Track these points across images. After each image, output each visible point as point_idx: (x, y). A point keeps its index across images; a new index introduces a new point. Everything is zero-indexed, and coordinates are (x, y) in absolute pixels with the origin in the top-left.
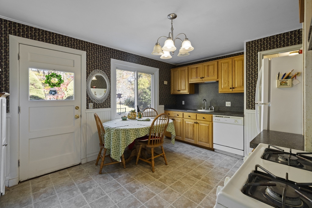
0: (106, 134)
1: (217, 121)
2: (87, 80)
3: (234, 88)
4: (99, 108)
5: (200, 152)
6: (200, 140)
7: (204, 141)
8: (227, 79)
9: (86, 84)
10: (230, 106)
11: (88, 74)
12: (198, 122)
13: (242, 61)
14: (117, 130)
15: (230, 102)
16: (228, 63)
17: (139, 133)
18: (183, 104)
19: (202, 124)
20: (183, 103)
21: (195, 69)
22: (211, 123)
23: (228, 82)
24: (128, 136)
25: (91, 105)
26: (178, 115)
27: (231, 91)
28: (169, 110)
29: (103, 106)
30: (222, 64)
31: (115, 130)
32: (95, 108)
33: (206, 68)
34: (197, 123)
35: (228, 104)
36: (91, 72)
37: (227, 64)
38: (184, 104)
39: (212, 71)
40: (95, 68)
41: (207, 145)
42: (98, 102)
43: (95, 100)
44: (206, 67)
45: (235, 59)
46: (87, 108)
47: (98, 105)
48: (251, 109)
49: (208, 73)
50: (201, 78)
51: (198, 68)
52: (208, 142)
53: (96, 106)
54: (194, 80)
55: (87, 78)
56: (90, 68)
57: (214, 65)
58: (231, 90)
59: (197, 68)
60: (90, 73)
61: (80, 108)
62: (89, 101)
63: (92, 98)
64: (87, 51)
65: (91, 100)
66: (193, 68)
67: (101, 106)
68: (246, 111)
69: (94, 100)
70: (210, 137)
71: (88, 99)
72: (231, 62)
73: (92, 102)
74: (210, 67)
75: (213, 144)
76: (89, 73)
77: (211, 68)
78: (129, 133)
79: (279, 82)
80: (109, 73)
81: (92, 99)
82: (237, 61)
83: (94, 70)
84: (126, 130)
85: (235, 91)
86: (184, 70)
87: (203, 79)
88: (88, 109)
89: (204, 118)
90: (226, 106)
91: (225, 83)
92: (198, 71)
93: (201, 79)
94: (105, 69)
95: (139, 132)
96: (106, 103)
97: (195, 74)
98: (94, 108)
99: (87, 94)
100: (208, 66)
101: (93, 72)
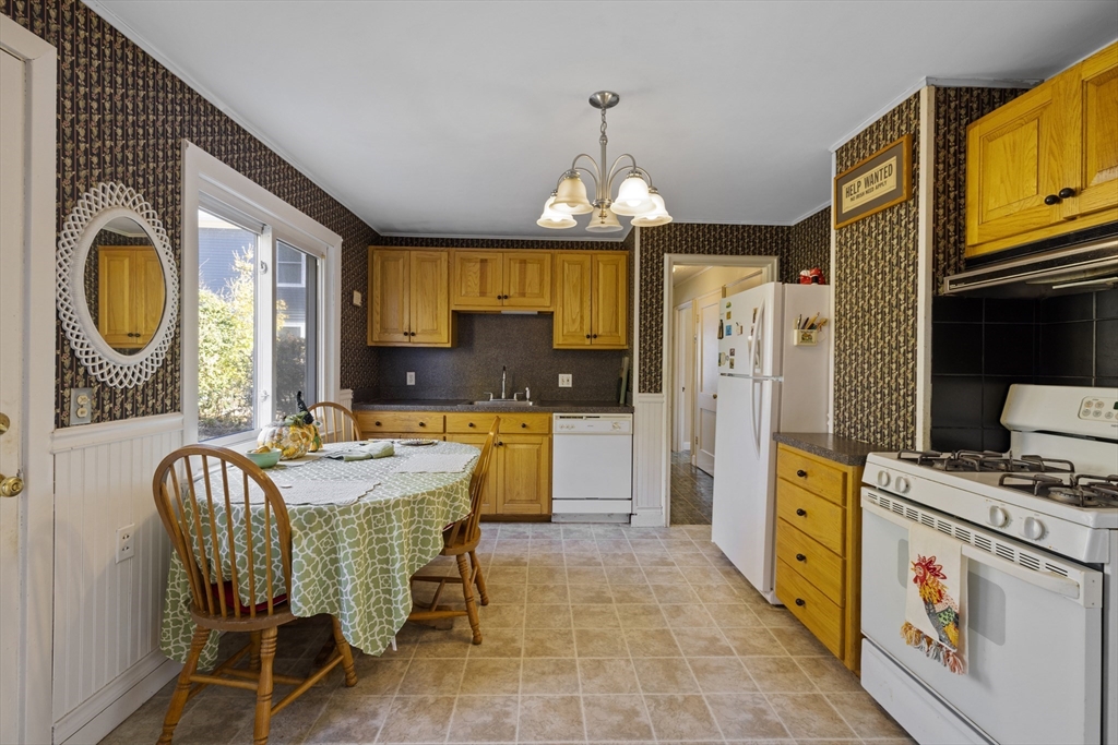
0: (304, 542)
1: (565, 430)
2: (58, 239)
3: (595, 336)
4: (124, 416)
5: (521, 536)
6: (508, 498)
7: (523, 498)
8: (578, 310)
9: (54, 264)
10: (570, 386)
11: (66, 199)
12: (502, 439)
13: (614, 267)
14: (375, 510)
15: (570, 376)
16: (581, 264)
17: (457, 504)
18: (409, 383)
19: (517, 446)
20: (411, 379)
21: (478, 265)
22: (546, 439)
23: (582, 317)
24: (426, 523)
25: (82, 400)
26: (422, 425)
27: (587, 344)
28: (376, 406)
29: (145, 402)
30: (566, 265)
31: (362, 511)
32: (103, 419)
33: (516, 267)
34: (501, 444)
35: (565, 381)
36: (82, 188)
37: (578, 267)
38: (413, 383)
39: (537, 280)
40: (108, 171)
41: (534, 510)
42: (121, 383)
43: (105, 370)
44: (518, 265)
45: (600, 257)
46: (60, 423)
47: (119, 401)
48: (649, 392)
49: (524, 285)
50: (499, 297)
51: (490, 264)
52: (537, 500)
53: (107, 408)
54: (471, 301)
55: (59, 228)
56: (76, 166)
57: (541, 262)
58: (588, 341)
59: (483, 261)
60: (75, 196)
61: (14, 420)
62: (68, 377)
63: (90, 357)
64: (61, 51)
65: (81, 371)
66: (469, 260)
67: (134, 402)
68: (638, 398)
69: (101, 366)
70: (544, 481)
71: (67, 363)
72: (588, 264)
73: (88, 384)
74: (529, 266)
75: (551, 499)
76: (72, 195)
77: (532, 269)
78: (430, 513)
79: (801, 334)
80: (174, 219)
81: (90, 364)
82: (605, 265)
83: (99, 180)
84: (414, 503)
85: (597, 344)
86: (434, 261)
87: (506, 302)
88: (63, 425)
89: (524, 426)
90: (560, 385)
91: (574, 321)
92: (489, 274)
93: (499, 302)
94: (156, 193)
95: (455, 500)
96: (160, 386)
97: (477, 281)
98: (99, 420)
99: (59, 328)
100: (524, 262)
101: (96, 194)
